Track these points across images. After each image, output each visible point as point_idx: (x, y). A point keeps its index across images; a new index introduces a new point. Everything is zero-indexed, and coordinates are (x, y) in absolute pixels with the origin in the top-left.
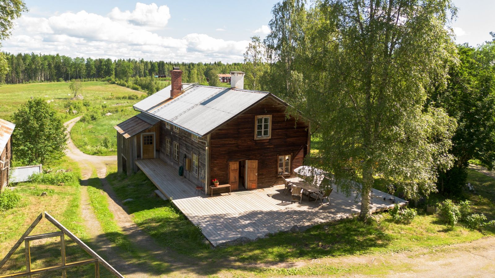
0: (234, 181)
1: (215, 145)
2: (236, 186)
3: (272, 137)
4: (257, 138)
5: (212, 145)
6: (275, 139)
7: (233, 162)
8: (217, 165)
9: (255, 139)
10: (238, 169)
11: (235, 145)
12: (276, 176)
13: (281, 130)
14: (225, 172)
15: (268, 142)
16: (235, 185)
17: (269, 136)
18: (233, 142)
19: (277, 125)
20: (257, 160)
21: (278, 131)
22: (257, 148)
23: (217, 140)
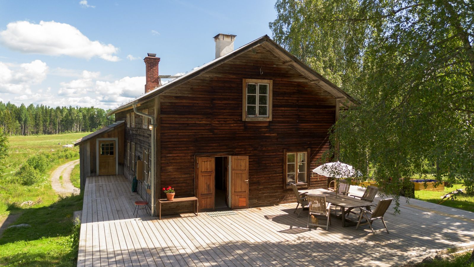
0: (205, 193)
1: (168, 125)
2: (211, 201)
3: (273, 118)
4: (247, 118)
5: (163, 125)
6: (279, 122)
7: (205, 159)
8: (173, 161)
9: (243, 120)
10: (214, 171)
11: (207, 128)
12: (283, 187)
13: (289, 109)
14: (189, 175)
15: (266, 127)
16: (208, 200)
17: (269, 117)
18: (204, 122)
19: (282, 98)
20: (247, 155)
21: (283, 109)
22: (247, 135)
23: (171, 116)
